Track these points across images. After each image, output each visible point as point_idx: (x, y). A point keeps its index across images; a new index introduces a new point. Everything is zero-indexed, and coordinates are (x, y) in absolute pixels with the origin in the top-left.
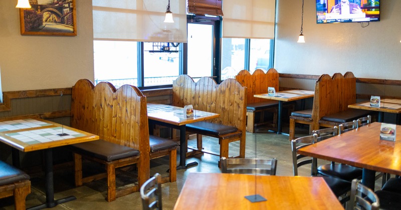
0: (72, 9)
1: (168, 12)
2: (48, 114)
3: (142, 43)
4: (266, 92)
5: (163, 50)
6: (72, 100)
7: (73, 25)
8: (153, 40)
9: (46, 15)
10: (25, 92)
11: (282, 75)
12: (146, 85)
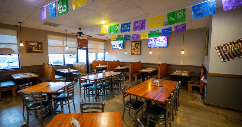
0: (41, 46)
1: (67, 47)
2: (34, 71)
3: (64, 54)
4: (98, 65)
5: (70, 56)
6: (42, 68)
7: (42, 50)
8: (67, 53)
9: (33, 48)
10: (27, 66)
11: (106, 61)
12: (65, 64)
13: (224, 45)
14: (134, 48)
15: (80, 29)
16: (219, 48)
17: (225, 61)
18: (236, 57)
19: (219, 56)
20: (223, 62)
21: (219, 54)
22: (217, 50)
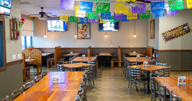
13: (166, 32)
14: (82, 30)
15: (42, 8)
16: (163, 34)
17: (166, 42)
18: (173, 38)
19: (164, 39)
20: (165, 42)
21: (164, 38)
22: (162, 35)
